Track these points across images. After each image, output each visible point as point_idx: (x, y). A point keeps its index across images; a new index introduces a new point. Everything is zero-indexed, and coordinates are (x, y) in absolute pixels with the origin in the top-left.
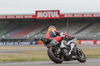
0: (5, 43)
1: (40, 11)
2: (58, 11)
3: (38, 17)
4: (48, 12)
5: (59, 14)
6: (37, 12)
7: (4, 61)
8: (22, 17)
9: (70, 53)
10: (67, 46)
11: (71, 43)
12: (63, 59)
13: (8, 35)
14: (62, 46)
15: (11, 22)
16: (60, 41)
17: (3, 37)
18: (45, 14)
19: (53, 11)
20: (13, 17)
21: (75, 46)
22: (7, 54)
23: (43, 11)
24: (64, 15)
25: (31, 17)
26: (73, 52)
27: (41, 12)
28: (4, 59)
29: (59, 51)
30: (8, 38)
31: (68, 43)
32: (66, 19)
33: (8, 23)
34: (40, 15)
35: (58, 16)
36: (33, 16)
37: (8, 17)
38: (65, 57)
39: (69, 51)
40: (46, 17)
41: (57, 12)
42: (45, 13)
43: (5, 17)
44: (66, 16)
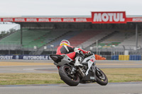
0: (47, 57)
1: (98, 13)
2: (124, 13)
3: (94, 20)
4: (109, 14)
5: (124, 16)
6: (93, 13)
7: (46, 82)
8: (73, 21)
9: (87, 73)
10: (83, 64)
11: (88, 61)
12: (78, 80)
13: (52, 46)
14: (77, 63)
15: (56, 28)
16: (74, 58)
17: (45, 48)
18: (105, 17)
19: (117, 13)
20: (60, 21)
21: (93, 64)
22: (50, 73)
23: (102, 13)
24: (131, 19)
25: (85, 21)
26: (92, 71)
27: (100, 14)
28: (46, 79)
29: (73, 70)
30: (51, 50)
31: (85, 61)
32: (135, 24)
33: (52, 28)
34: (97, 19)
35: (123, 20)
36: (87, 19)
37: (52, 20)
38: (81, 78)
39: (86, 70)
40: (106, 20)
41: (122, 14)
42: (104, 15)
43: (48, 21)
44: (134, 20)
